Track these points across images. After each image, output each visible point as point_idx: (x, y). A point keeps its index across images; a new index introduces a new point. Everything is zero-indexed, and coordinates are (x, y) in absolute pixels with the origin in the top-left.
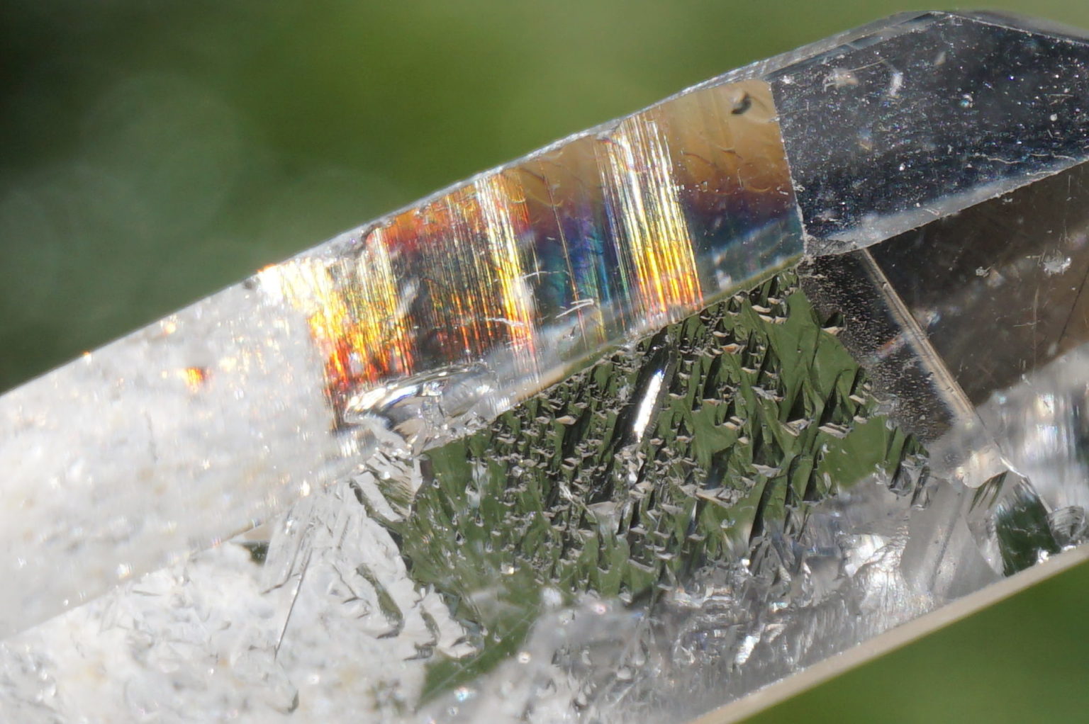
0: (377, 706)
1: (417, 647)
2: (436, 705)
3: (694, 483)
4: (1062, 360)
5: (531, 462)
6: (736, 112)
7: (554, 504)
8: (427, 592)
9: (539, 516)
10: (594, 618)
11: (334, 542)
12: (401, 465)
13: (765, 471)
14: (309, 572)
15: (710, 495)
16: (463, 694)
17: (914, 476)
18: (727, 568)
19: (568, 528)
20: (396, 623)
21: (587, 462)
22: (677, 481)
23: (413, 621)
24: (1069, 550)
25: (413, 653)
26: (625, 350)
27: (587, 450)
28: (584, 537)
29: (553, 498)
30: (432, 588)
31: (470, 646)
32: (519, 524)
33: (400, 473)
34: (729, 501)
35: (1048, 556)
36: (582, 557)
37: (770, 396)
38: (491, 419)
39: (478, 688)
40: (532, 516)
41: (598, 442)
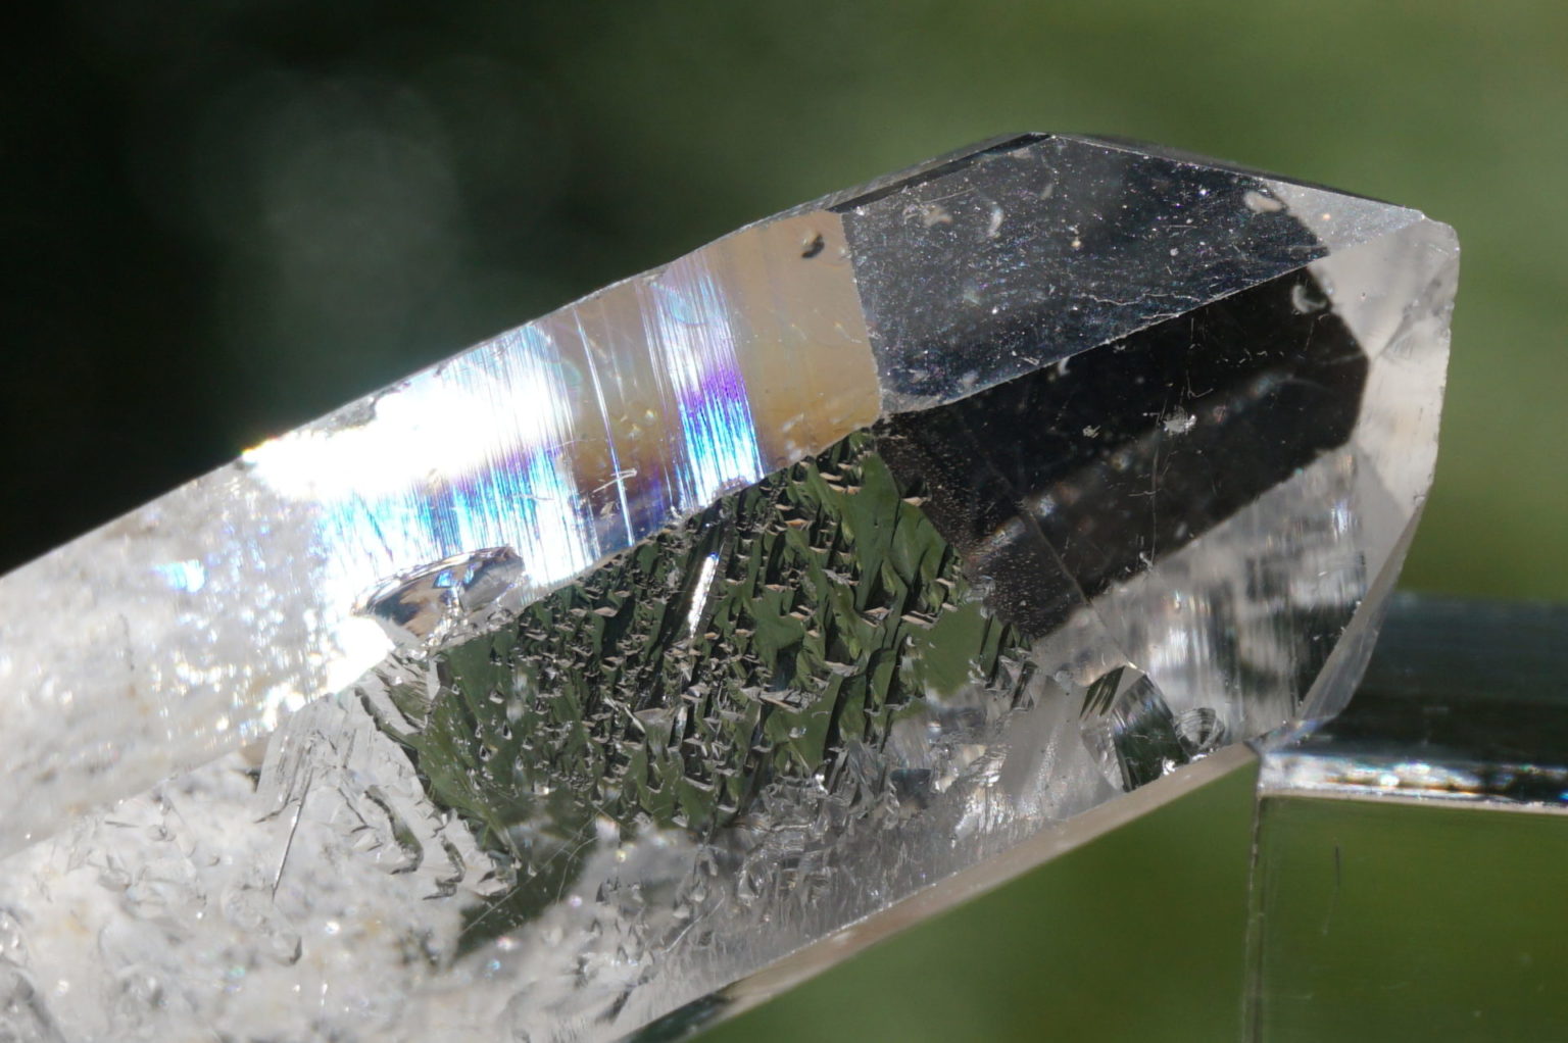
0: (406, 961)
1: (439, 884)
2: (475, 958)
3: (758, 685)
4: (1195, 544)
5: (566, 663)
6: (808, 255)
7: (595, 712)
8: (449, 818)
9: (577, 727)
10: (657, 853)
11: (338, 760)
12: (415, 667)
13: (839, 669)
14: (311, 798)
15: (777, 698)
16: (506, 944)
17: (1015, 672)
18: (799, 784)
19: (611, 740)
20: (413, 856)
21: (632, 661)
22: (738, 683)
23: (433, 853)
24: (1200, 760)
25: (435, 890)
26: (672, 528)
27: (632, 647)
28: (630, 750)
29: (592, 705)
30: (455, 813)
31: (500, 880)
32: (554, 735)
33: (414, 678)
34: (798, 705)
35: (1174, 767)
36: (628, 773)
37: (842, 580)
38: (518, 612)
39: (524, 939)
40: (569, 725)
41: (645, 638)
